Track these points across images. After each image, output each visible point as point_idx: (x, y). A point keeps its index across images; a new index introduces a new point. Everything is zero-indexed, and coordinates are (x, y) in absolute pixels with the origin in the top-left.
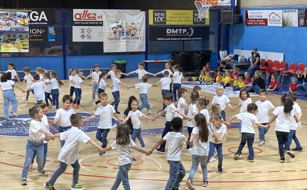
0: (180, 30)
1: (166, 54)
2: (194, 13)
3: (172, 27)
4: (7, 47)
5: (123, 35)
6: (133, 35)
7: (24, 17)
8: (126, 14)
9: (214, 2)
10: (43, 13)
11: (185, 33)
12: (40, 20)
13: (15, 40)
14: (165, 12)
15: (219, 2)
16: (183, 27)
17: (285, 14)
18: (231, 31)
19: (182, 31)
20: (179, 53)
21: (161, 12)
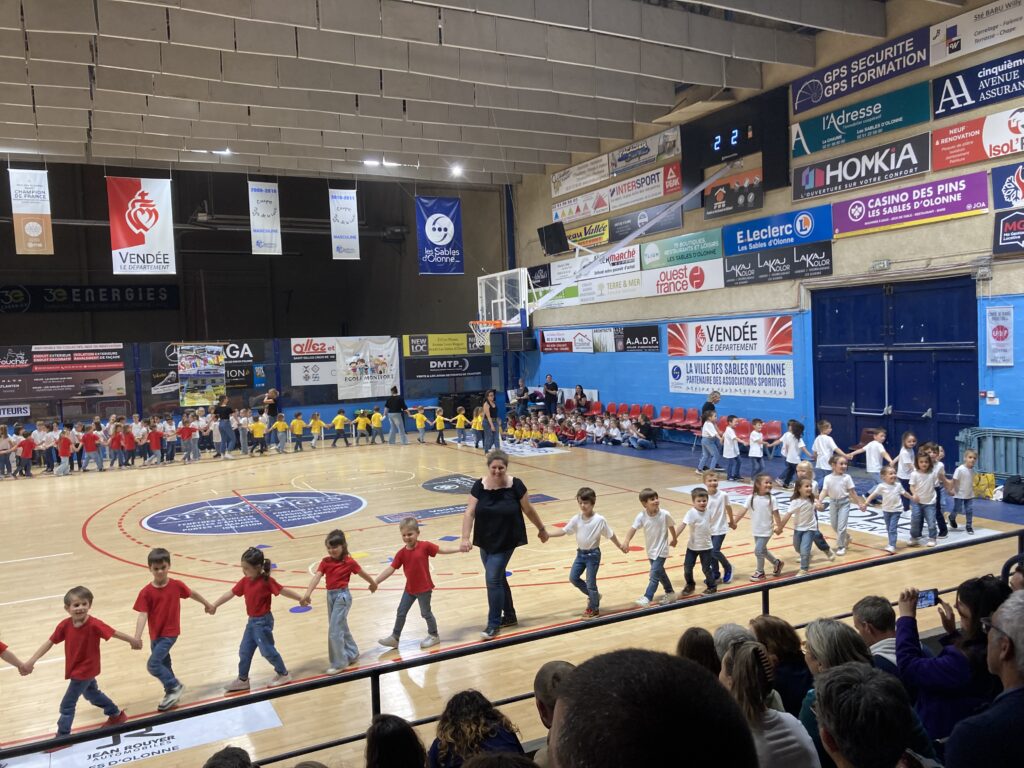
0: (450, 362)
1: (429, 397)
2: (468, 337)
3: (437, 359)
4: (193, 398)
5: (367, 373)
6: (381, 373)
7: (218, 353)
8: (370, 343)
9: (497, 322)
10: (246, 346)
11: (457, 366)
12: (242, 356)
13: (205, 387)
14: (427, 338)
15: (504, 321)
16: (453, 358)
17: (597, 335)
18: (521, 361)
19: (452, 364)
20: (448, 395)
21: (421, 338)
